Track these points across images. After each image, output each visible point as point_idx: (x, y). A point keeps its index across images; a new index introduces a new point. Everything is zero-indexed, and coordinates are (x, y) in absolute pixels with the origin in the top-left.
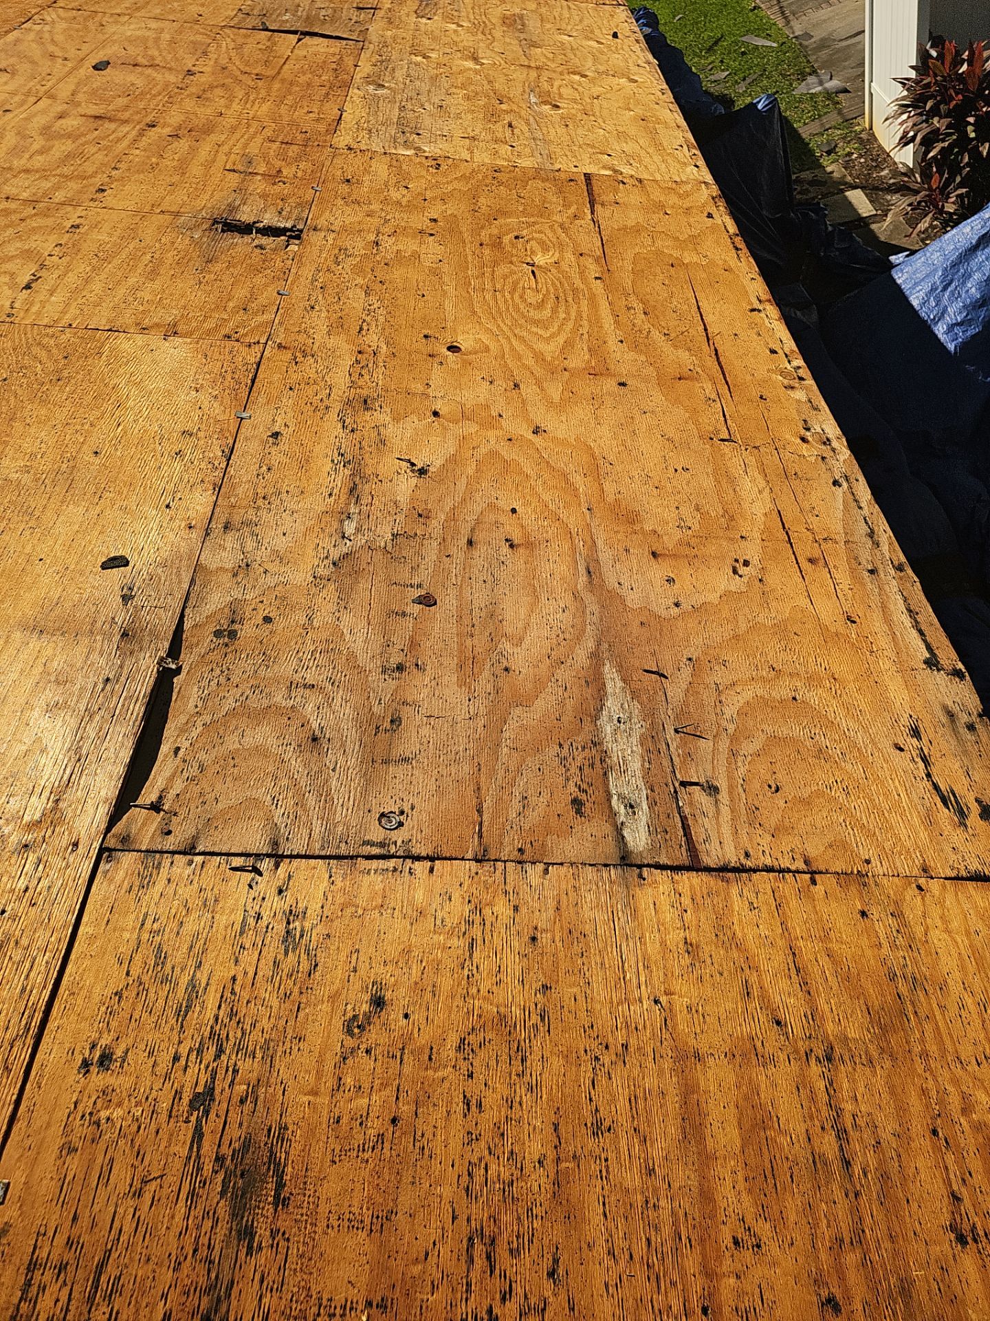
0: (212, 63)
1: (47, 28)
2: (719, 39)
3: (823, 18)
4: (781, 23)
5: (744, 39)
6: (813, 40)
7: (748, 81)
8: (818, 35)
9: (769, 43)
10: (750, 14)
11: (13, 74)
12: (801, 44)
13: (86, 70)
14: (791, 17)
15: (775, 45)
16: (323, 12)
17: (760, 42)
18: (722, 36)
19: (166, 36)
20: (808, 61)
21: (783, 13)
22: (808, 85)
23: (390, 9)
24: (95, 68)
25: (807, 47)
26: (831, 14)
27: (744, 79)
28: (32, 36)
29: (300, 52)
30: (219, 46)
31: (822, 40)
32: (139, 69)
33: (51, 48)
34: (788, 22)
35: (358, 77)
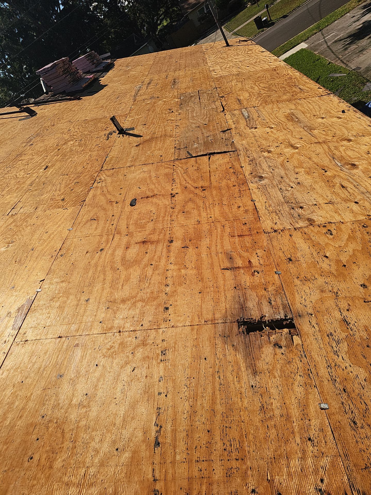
0: (179, 186)
1: (104, 184)
2: (319, 78)
3: (363, 60)
4: (344, 66)
5: (330, 75)
6: (362, 69)
7: (339, 91)
8: (363, 67)
9: (343, 75)
10: (328, 66)
11: (98, 220)
12: (357, 72)
13: (128, 208)
14: (348, 63)
15: (345, 75)
16: (210, 139)
17: (338, 75)
18: (320, 77)
19: (153, 174)
20: (364, 77)
21: (343, 62)
22: (368, 86)
23: (235, 128)
24: (132, 205)
25: (360, 72)
26: (366, 58)
27: (337, 91)
28: (99, 192)
29: (213, 167)
30: (178, 173)
31: (366, 68)
32: (150, 199)
33: (109, 197)
34: (347, 65)
35: (247, 175)
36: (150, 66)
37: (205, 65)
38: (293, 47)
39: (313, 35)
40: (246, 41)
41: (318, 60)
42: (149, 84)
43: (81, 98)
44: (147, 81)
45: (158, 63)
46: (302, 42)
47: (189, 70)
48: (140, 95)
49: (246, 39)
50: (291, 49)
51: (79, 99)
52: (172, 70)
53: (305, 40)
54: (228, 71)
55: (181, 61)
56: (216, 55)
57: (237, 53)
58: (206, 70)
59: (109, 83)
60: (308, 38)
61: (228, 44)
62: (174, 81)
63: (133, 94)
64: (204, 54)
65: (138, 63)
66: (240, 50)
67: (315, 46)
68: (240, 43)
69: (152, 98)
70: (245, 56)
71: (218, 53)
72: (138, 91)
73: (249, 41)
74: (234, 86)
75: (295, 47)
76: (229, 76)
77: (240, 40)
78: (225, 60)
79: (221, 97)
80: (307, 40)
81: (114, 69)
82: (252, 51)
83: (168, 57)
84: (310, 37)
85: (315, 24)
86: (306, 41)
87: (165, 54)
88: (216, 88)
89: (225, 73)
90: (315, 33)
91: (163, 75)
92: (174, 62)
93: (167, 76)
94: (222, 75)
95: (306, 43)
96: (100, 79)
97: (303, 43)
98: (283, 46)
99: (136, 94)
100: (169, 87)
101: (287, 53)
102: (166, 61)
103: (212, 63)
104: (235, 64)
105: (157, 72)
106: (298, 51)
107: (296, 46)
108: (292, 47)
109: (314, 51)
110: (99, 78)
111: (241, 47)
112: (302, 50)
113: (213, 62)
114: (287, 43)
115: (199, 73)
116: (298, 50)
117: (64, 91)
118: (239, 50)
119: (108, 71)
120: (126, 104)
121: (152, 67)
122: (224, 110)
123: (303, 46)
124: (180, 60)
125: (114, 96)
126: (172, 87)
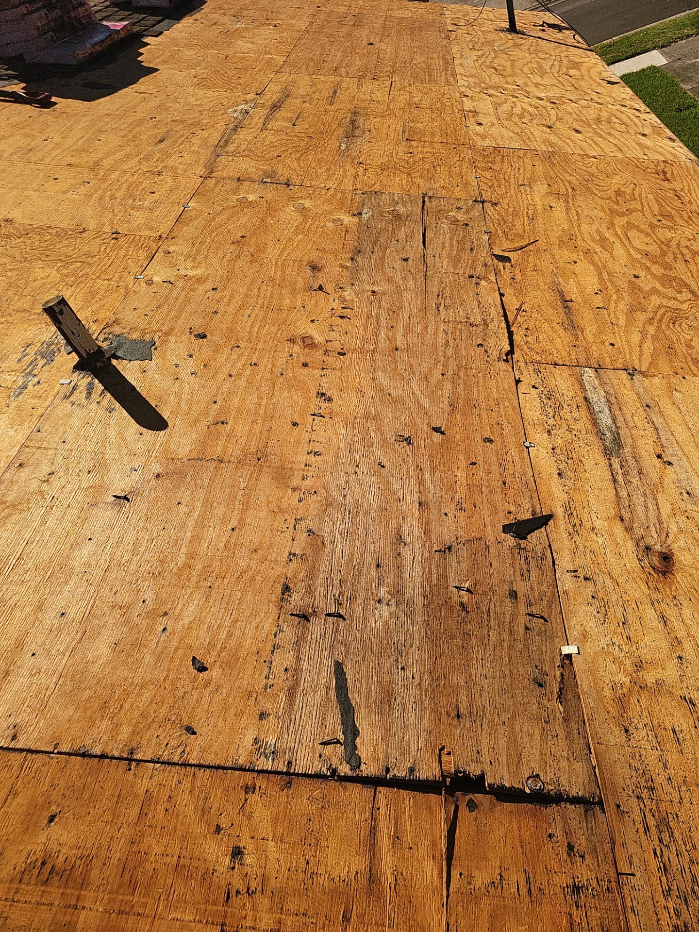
36: (296, 35)
37: (448, 83)
38: (632, 56)
39: (682, 40)
40: (560, 30)
41: (691, 107)
42: (276, 107)
43: (54, 99)
44: (273, 92)
45: (320, 33)
46: (654, 48)
47: (403, 88)
48: (236, 154)
49: (558, 22)
50: (627, 58)
51: (46, 104)
52: (352, 70)
53: (662, 47)
54: (518, 130)
55: (384, 46)
56: (480, 53)
57: (538, 62)
58: (452, 105)
59: (164, 62)
60: (669, 44)
61: (515, 24)
62: (353, 122)
63: (215, 136)
64: (448, 37)
65: (270, 14)
66: (547, 56)
67: (686, 69)
68: (543, 30)
69: (269, 178)
70: (563, 85)
71: (486, 49)
72: (235, 130)
73: (567, 32)
74: (540, 209)
75: (637, 57)
76: (522, 153)
77: (544, 22)
78: (507, 83)
79: (498, 257)
80: (666, 46)
81: (198, 16)
82: (580, 70)
83: (350, 21)
84: (674, 42)
85: (687, 12)
86: (663, 49)
87: (345, 6)
88: (483, 202)
89: (508, 139)
90: (688, 36)
91: (326, 82)
92: (365, 42)
93: (335, 92)
94: (501, 142)
95: (664, 54)
96: (146, 40)
97: (655, 51)
98: (610, 46)
99: (222, 144)
100: (333, 145)
101: (616, 64)
102: (344, 30)
103: (470, 79)
104: (536, 107)
105: (312, 64)
106: (643, 70)
107: (639, 54)
108: (630, 53)
109: (682, 81)
110: (143, 36)
111: (549, 44)
112: (653, 69)
113: (472, 76)
114: (620, 42)
115: (431, 110)
116: (642, 67)
117: (20, 57)
118: (543, 56)
119: (179, 18)
120: (175, 177)
121: (302, 41)
122: (511, 352)
123: (655, 59)
124: (381, 41)
125: (155, 127)
126: (343, 147)
